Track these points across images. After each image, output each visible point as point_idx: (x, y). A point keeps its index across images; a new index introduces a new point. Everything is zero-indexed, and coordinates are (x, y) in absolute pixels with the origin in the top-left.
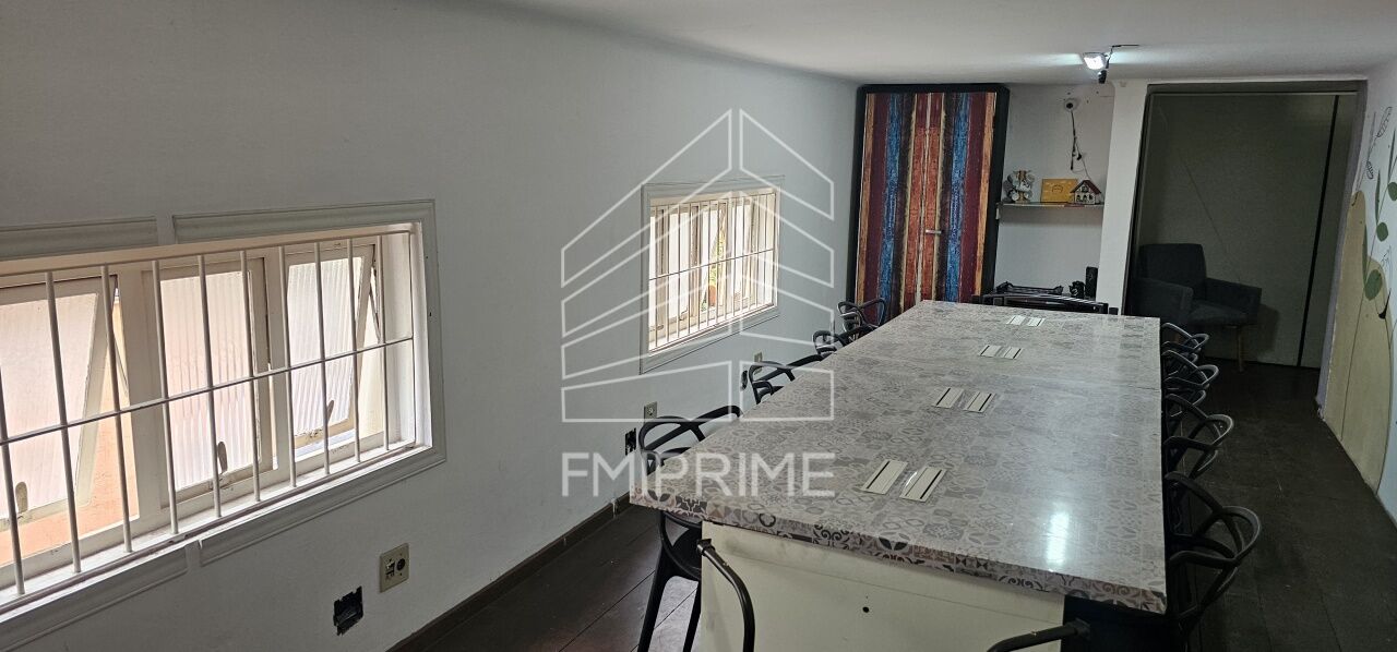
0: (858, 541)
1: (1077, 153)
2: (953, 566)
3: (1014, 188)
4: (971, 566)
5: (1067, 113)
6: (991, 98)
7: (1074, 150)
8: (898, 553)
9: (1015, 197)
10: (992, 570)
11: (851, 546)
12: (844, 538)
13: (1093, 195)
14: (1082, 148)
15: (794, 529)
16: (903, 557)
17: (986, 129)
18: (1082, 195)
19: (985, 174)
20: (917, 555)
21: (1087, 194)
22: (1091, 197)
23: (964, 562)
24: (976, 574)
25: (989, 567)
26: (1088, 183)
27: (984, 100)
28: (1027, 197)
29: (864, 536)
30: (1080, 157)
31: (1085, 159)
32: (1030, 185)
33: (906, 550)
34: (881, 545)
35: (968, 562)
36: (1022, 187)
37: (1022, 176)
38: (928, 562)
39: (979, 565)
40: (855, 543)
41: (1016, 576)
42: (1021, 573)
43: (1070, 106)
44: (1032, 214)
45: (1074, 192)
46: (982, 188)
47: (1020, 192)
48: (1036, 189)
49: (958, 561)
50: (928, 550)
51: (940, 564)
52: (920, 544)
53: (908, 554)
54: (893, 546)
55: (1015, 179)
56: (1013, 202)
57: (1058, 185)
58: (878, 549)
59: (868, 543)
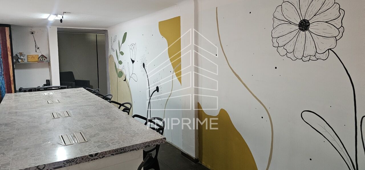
0: (81, 159)
1: (37, 47)
2: (114, 154)
3: (19, 58)
4: (119, 151)
5: (32, 35)
6: (7, 29)
7: (36, 46)
8: (96, 157)
9: (20, 61)
10: (125, 150)
11: (78, 162)
12: (75, 160)
13: (45, 59)
14: (38, 46)
15: (54, 165)
16: (98, 158)
17: (7, 39)
18: (42, 59)
19: (9, 53)
20: (102, 155)
21: (43, 59)
22: (45, 60)
23: (117, 151)
24: (121, 153)
25: (124, 149)
26: (43, 56)
27: (5, 30)
28: (23, 60)
29: (83, 156)
30: (38, 48)
31: (40, 49)
32: (24, 56)
33: (98, 155)
34: (90, 157)
35: (118, 150)
36: (22, 57)
37: (21, 54)
38: (106, 156)
39: (121, 150)
40: (80, 160)
41: (131, 149)
42: (133, 147)
43: (32, 33)
44: (26, 66)
45: (39, 58)
46: (9, 58)
47: (21, 59)
48: (25, 58)
49: (115, 151)
50: (106, 152)
51: (110, 155)
52: (102, 151)
53: (99, 156)
54: (94, 156)
55: (19, 55)
56: (20, 62)
57: (33, 57)
58: (89, 159)
59: (85, 158)
